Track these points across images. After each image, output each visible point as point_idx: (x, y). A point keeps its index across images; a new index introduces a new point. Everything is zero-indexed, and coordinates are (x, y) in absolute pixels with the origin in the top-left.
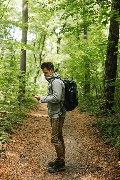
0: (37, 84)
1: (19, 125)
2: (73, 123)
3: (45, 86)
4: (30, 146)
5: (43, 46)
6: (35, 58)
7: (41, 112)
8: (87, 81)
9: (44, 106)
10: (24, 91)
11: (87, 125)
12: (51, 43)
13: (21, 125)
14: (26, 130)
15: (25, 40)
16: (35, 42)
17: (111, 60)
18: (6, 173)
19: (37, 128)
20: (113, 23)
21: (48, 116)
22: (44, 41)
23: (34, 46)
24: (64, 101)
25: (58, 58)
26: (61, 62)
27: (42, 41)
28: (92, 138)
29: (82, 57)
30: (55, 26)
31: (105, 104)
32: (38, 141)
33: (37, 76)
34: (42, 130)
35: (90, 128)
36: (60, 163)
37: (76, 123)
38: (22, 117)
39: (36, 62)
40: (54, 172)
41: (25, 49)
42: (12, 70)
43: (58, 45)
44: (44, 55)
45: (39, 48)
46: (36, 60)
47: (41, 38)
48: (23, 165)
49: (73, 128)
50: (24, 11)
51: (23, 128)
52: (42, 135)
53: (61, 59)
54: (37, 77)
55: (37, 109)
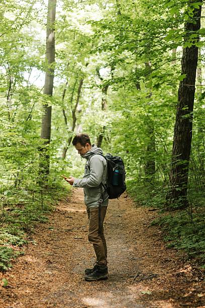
0: (68, 160)
1: (42, 222)
2: (123, 221)
3: (81, 165)
4: (58, 251)
5: (79, 97)
6: (65, 117)
7: (74, 205)
8: (148, 156)
9: (79, 196)
10: (48, 172)
11: (144, 224)
12: (92, 93)
13: (45, 223)
14: (53, 230)
15: (49, 89)
16: (65, 90)
17: (183, 126)
18: (28, 280)
19: (69, 228)
20: (186, 68)
21: (85, 212)
22: (80, 87)
23: (64, 96)
24: (106, 185)
25: (103, 116)
26: (108, 124)
27: (77, 87)
28: (150, 241)
29: (141, 117)
30: (98, 64)
31: (170, 192)
32: (71, 244)
33: (68, 146)
34: (76, 230)
35: (148, 228)
36: (101, 268)
37: (127, 221)
38: (44, 211)
39: (66, 123)
40: (93, 281)
41: (49, 105)
42: (31, 139)
43: (103, 96)
44: (80, 112)
45: (72, 99)
46: (66, 119)
47: (75, 82)
48: (50, 273)
49: (123, 228)
50: (49, 42)
51: (48, 227)
52: (76, 237)
53: (109, 119)
54: (68, 148)
55: (69, 201)
